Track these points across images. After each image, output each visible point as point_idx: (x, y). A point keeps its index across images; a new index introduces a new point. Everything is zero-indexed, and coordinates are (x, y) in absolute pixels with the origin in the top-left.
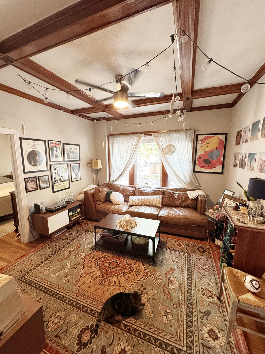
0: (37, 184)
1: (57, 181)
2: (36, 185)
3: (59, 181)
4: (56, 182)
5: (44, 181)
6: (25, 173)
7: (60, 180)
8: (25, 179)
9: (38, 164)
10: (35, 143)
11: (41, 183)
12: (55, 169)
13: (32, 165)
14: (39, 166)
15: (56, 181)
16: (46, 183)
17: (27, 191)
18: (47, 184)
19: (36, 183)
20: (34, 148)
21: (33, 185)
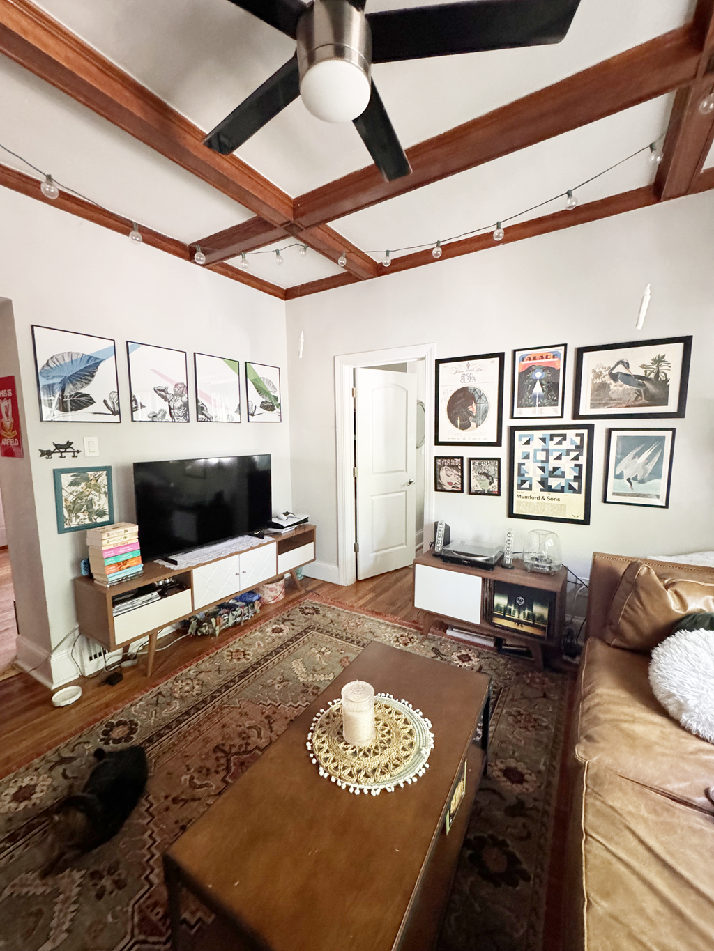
0: (462, 477)
1: (531, 486)
2: (460, 479)
3: (537, 487)
4: (526, 485)
5: (484, 474)
6: (437, 443)
7: (543, 482)
8: (436, 458)
9: (473, 424)
10: (470, 368)
11: (476, 477)
12: (528, 443)
13: (457, 426)
14: (474, 429)
15: (523, 482)
16: (488, 481)
17: (439, 487)
18: (491, 483)
19: (460, 474)
20: (467, 381)
21: (453, 476)
